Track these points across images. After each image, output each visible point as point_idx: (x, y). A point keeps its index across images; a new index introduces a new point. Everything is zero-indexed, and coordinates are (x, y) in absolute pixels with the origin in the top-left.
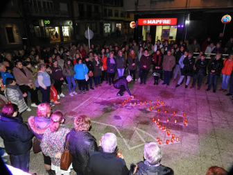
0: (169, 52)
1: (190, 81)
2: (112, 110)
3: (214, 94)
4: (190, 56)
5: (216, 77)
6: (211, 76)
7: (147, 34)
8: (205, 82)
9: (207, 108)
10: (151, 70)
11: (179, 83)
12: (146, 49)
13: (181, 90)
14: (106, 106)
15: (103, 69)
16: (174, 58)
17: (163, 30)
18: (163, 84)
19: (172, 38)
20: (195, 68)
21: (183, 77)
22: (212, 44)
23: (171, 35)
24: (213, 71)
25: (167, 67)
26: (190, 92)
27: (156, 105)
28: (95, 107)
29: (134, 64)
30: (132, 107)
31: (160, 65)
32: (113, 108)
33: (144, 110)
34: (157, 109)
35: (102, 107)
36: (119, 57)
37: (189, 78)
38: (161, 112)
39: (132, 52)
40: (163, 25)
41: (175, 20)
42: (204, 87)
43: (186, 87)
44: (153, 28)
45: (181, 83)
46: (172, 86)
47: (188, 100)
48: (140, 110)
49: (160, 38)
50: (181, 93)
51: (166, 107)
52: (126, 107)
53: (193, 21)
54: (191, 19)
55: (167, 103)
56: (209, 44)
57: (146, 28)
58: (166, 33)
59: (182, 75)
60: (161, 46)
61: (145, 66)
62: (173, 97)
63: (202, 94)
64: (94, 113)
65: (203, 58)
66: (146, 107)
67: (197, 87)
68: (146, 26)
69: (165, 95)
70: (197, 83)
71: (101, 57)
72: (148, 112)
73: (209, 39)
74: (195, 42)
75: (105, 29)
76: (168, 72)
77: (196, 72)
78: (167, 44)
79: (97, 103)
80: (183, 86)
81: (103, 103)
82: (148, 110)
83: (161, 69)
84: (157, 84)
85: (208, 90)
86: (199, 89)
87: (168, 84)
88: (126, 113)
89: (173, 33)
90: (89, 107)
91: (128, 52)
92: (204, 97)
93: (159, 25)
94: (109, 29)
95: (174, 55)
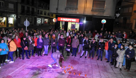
1: (88, 54)
2: (39, 74)
3: (101, 62)
4: (87, 39)
5: (102, 52)
6: (99, 51)
7: (63, 26)
8: (96, 55)
9: (98, 70)
10: (65, 47)
11: (81, 55)
12: (62, 34)
13: (83, 59)
14: (35, 71)
15: (34, 46)
17: (72, 25)
19: (76, 29)
20: (90, 47)
21: (84, 51)
23: (76, 28)
24: (100, 48)
26: (88, 60)
27: (68, 69)
28: (27, 71)
29: (54, 43)
30: (53, 71)
32: (40, 72)
33: (61, 73)
34: (69, 72)
35: (32, 71)
36: (46, 38)
37: (87, 52)
38: (71, 74)
39: (54, 36)
40: (72, 22)
42: (95, 58)
43: (86, 57)
44: (66, 23)
45: (83, 55)
46: (78, 57)
47: (87, 66)
48: (58, 73)
49: (70, 29)
50: (83, 61)
51: (75, 70)
52: (49, 71)
53: (88, 21)
54: (86, 20)
55: (75, 67)
56: (96, 33)
57: (62, 23)
58: (73, 26)
59: (83, 50)
60: (71, 33)
62: (78, 64)
63: (95, 61)
64: (26, 76)
65: (94, 41)
66: (62, 71)
68: (62, 21)
69: (74, 62)
71: (34, 38)
72: (63, 74)
73: (96, 31)
74: (90, 32)
75: (38, 22)
76: (75, 48)
77: (91, 49)
78: (74, 32)
79: (28, 68)
80: (84, 57)
81: (33, 69)
82: (63, 72)
85: (98, 59)
86: (93, 59)
88: (49, 75)
89: (77, 26)
90: (22, 72)
91: (52, 35)
92: (96, 64)
94: (40, 22)
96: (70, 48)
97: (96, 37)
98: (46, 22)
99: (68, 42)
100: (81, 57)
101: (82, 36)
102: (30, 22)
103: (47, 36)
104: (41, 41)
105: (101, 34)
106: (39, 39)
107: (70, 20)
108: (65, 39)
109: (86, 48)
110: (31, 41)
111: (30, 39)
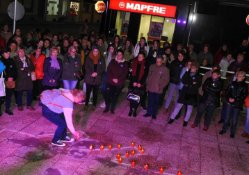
0: (159, 60)
1: (192, 115)
2: (45, 157)
3: (231, 140)
4: (194, 70)
5: (236, 110)
7: (124, 26)
8: (218, 119)
9: (218, 163)
11: (173, 117)
12: (120, 50)
13: (176, 129)
14: (34, 149)
16: (166, 70)
17: (152, 23)
18: (146, 116)
19: (165, 38)
20: (201, 92)
21: (180, 105)
22: (229, 56)
23: (165, 34)
24: (232, 100)
25: (155, 86)
26: (192, 133)
27: (129, 152)
28: (11, 148)
29: (94, 75)
30: (85, 153)
31: (143, 81)
32: (46, 152)
33: (106, 162)
34: (131, 161)
35: (25, 150)
36: (69, 59)
37: (190, 108)
38: (138, 167)
39: (96, 52)
40: (152, 14)
41: (173, 9)
42: (215, 127)
43: (185, 124)
44: (136, 17)
45: (177, 117)
46: (160, 120)
47: (187, 149)
48: (100, 160)
49: (146, 36)
50: (175, 135)
51: (148, 157)
52: (72, 152)
54: (199, 12)
55: (151, 150)
56: (224, 55)
57: (123, 17)
58: (156, 29)
59: (179, 101)
61: (116, 81)
62: (161, 141)
63: (212, 138)
64: (7, 160)
65: (215, 76)
66: (110, 155)
67: (202, 126)
68: (124, 11)
69: (148, 135)
70: (203, 119)
71: (35, 54)
72: (114, 165)
73: (225, 48)
74: (206, 49)
75: (49, 9)
76: (155, 94)
77: (203, 99)
78: (156, 45)
79: (15, 141)
80: (180, 121)
81: (27, 142)
82: (115, 160)
83: (144, 88)
84: (135, 115)
85: (222, 133)
86: (205, 130)
87: (154, 117)
88: (72, 164)
89: (169, 31)
92: (214, 145)
93: (145, 13)
94: (56, 9)
95: (167, 65)
96: (142, 91)
97: (224, 64)
98: (73, 10)
99: (134, 75)
100: (171, 121)
101: (181, 58)
102: (26, 10)
103: (73, 52)
104: (55, 64)
105: (240, 58)
106: (49, 59)
107: (148, 8)
108: (127, 64)
109: (187, 97)
110: (25, 65)
111: (23, 59)
